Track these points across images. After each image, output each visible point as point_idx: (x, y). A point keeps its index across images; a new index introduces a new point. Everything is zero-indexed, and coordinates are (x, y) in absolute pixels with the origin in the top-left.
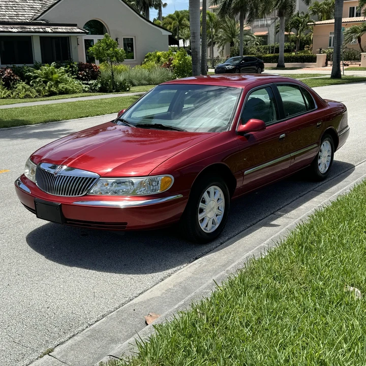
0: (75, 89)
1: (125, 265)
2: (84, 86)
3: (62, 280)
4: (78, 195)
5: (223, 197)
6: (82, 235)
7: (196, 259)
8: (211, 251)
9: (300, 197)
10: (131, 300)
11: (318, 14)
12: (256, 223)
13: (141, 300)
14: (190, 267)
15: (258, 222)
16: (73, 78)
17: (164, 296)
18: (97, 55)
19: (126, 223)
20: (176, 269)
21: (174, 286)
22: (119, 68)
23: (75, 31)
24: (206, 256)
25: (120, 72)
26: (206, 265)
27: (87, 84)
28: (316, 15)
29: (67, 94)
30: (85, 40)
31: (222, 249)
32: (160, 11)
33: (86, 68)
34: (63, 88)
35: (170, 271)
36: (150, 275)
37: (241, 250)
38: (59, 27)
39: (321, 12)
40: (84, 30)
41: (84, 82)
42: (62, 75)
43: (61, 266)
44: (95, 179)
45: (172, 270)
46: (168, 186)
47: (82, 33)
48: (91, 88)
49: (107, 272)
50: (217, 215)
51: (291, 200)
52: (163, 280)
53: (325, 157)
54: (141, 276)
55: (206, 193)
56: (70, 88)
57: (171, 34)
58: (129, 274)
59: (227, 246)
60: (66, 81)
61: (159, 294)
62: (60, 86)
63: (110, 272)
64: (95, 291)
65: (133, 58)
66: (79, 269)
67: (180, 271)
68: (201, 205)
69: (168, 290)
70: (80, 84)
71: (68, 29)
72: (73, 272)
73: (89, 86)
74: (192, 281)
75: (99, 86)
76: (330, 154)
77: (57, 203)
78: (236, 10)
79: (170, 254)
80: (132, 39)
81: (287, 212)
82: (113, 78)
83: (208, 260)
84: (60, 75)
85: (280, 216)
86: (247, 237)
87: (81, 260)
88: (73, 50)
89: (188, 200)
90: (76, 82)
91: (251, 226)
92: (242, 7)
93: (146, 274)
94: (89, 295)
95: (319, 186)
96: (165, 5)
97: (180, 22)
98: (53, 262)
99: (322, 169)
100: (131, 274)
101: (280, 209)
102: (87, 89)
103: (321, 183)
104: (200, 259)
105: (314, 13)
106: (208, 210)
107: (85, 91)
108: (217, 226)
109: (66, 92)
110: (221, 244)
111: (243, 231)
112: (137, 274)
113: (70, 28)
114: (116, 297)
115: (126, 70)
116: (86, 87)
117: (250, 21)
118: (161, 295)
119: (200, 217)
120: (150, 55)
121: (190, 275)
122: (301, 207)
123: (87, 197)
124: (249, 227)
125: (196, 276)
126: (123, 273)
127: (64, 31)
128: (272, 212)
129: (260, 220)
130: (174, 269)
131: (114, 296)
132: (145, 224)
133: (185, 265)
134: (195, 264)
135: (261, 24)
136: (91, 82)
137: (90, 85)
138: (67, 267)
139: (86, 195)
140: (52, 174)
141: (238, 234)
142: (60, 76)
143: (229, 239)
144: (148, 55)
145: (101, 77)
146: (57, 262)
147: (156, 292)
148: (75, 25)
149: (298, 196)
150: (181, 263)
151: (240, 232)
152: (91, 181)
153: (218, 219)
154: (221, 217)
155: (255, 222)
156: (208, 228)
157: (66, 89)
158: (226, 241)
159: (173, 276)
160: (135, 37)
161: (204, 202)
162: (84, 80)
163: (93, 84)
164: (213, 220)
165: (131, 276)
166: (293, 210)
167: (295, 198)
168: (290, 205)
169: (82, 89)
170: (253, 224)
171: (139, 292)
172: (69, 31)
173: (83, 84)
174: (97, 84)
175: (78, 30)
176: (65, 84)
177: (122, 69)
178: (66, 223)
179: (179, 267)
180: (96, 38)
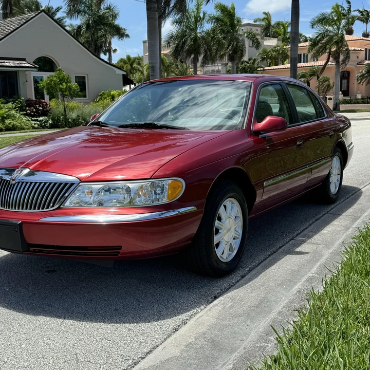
0: (23, 125)
1: (116, 310)
2: (33, 122)
3: (24, 336)
4: (47, 208)
5: (240, 215)
6: (49, 272)
7: (216, 298)
8: (231, 286)
9: (317, 220)
10: (136, 364)
11: (267, 61)
12: (277, 250)
13: (151, 364)
14: (210, 310)
15: (279, 249)
16: (21, 114)
17: (185, 355)
18: (48, 89)
19: (120, 248)
20: (191, 312)
21: (196, 339)
22: (71, 105)
23: (23, 65)
24: (228, 294)
25: (72, 109)
26: (231, 307)
27: (37, 120)
28: (265, 61)
29: (14, 130)
30: (34, 77)
31: (246, 284)
32: (110, 56)
33: (36, 104)
34: (9, 124)
35: (183, 317)
36: (156, 323)
37: (272, 284)
38: (6, 61)
39: (270, 58)
40: (34, 64)
41: (33, 118)
42: (9, 111)
43: (21, 316)
44: (72, 184)
45: (186, 314)
46: (178, 194)
47: (31, 67)
48: (41, 124)
49: (91, 321)
50: (234, 239)
51: (308, 224)
52: (176, 330)
53: (335, 175)
54: (144, 326)
55: (222, 207)
56: (18, 124)
57: (125, 73)
58: (125, 323)
59: (251, 280)
60: (13, 117)
61: (176, 352)
62: (7, 122)
63: (96, 321)
64: (78, 351)
65: (85, 96)
66: (48, 319)
67: (197, 316)
68: (217, 223)
69: (189, 346)
70: (29, 120)
71: (16, 63)
72: (38, 323)
73: (38, 123)
74: (220, 330)
75: (50, 122)
76: (339, 173)
77: (14, 221)
78: (189, 53)
79: (177, 293)
80: (85, 77)
81: (310, 237)
82: (66, 115)
83: (233, 299)
84: (7, 110)
85: (304, 242)
86: (272, 268)
87: (49, 305)
88: (21, 85)
89: (202, 215)
90: (24, 119)
91: (272, 254)
92: (195, 50)
93: (149, 322)
94: (69, 358)
95: (332, 209)
96: (115, 50)
97: (131, 65)
98: (8, 311)
99: (333, 189)
100: (127, 323)
101: (299, 234)
102: (36, 126)
103: (333, 206)
104: (221, 298)
105: (263, 59)
106: (225, 231)
107: (34, 128)
108: (235, 252)
109: (13, 128)
110: (243, 277)
111: (264, 260)
112: (137, 323)
113: (18, 62)
114: (111, 360)
115: (78, 107)
116: (35, 124)
117: (204, 63)
118: (181, 353)
119: (216, 239)
120: (104, 94)
121: (214, 321)
122: (324, 231)
123: (60, 210)
124: (270, 255)
125: (223, 323)
126: (116, 322)
127: (12, 65)
128: (291, 237)
129: (281, 247)
130: (190, 313)
131: (108, 358)
132: (144, 249)
133: (202, 307)
134: (217, 305)
135: (212, 69)
136: (41, 118)
137: (40, 121)
138: (29, 317)
139: (59, 208)
140: (7, 181)
141: (260, 264)
142: (7, 112)
143: (250, 271)
144: (101, 93)
145: (51, 114)
146: (14, 309)
147: (172, 348)
148: (24, 60)
149: (314, 220)
150: (196, 304)
151: (262, 262)
152: (67, 188)
153: (236, 243)
154: (239, 241)
155: (275, 249)
156: (225, 256)
157: (13, 125)
158: (247, 274)
159: (189, 323)
160: (87, 75)
161: (220, 219)
162: (33, 116)
163: (43, 120)
164: (231, 244)
165: (127, 325)
166: (315, 234)
167: (311, 222)
168: (309, 229)
169: (30, 125)
170: (275, 252)
171: (146, 350)
172: (17, 65)
173: (32, 120)
174: (48, 120)
175: (27, 65)
176: (12, 120)
177: (75, 106)
178: (29, 251)
179: (195, 311)
180: (45, 75)
